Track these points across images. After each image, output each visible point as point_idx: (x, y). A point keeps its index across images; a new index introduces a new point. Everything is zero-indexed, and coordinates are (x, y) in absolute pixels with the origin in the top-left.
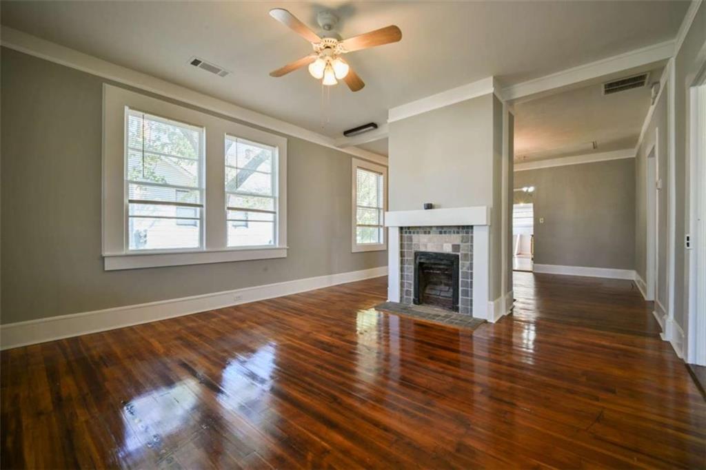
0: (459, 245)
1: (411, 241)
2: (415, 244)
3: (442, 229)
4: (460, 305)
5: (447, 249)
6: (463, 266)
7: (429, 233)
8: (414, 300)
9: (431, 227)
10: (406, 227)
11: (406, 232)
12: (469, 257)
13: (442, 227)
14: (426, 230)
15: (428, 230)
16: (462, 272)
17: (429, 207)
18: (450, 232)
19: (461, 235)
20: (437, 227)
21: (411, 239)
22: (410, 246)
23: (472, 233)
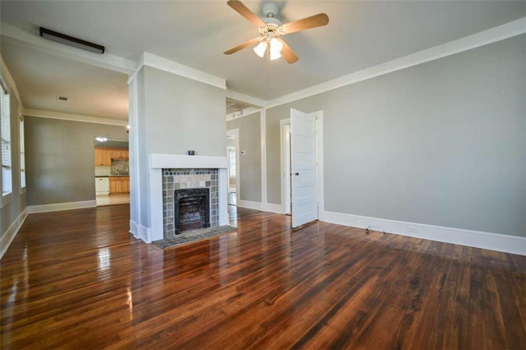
0: (210, 182)
1: (172, 181)
2: (175, 184)
3: (198, 171)
4: (211, 222)
5: (202, 185)
6: (212, 195)
7: (188, 173)
8: (176, 231)
9: (190, 169)
10: (166, 169)
11: (167, 174)
12: (216, 189)
13: (198, 169)
14: (186, 171)
15: (187, 171)
16: (212, 200)
17: (192, 153)
18: (204, 173)
19: (210, 175)
20: (195, 169)
21: (172, 179)
22: (170, 186)
23: (217, 173)
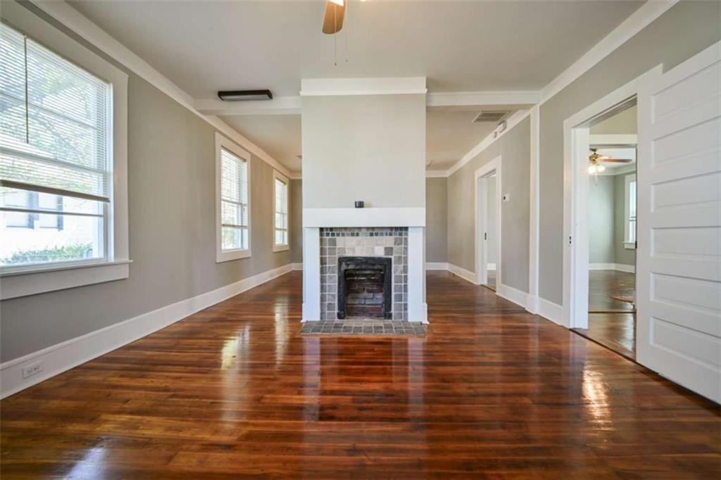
0: (392, 248)
1: (335, 244)
2: (339, 249)
3: (373, 231)
4: (393, 311)
5: (379, 252)
6: (396, 270)
7: (358, 235)
8: (338, 313)
9: (360, 228)
10: (327, 229)
11: (328, 234)
12: (404, 260)
13: (373, 228)
14: (354, 231)
15: (356, 231)
16: (396, 276)
17: (360, 205)
18: (382, 234)
19: (393, 237)
20: (368, 228)
21: (334, 243)
22: (332, 251)
23: (407, 234)
